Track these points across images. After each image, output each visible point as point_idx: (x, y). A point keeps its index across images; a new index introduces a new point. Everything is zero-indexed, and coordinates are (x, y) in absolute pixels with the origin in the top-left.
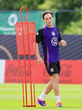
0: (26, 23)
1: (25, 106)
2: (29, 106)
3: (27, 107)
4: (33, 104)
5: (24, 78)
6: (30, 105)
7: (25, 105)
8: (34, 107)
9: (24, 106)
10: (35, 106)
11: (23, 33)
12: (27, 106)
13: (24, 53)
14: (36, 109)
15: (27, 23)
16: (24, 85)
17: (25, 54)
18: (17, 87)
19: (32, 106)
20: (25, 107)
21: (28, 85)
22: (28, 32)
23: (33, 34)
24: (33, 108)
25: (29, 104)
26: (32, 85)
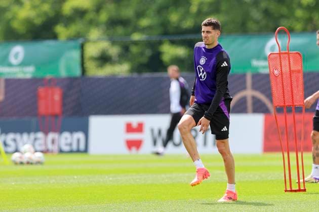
0: (285, 53)
1: (288, 191)
2: (295, 191)
3: (291, 193)
4: (302, 188)
5: (284, 143)
6: (297, 188)
7: (288, 189)
8: (304, 192)
9: (286, 191)
10: (305, 190)
11: (281, 70)
12: (291, 191)
13: (284, 103)
14: (306, 195)
15: (288, 53)
16: (286, 155)
17: (287, 104)
19: (300, 190)
20: (287, 193)
21: (293, 155)
22: (290, 68)
23: (299, 71)
24: (301, 193)
25: (295, 187)
26: (300, 155)
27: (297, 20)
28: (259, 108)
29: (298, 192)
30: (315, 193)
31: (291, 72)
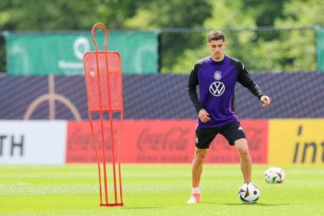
1: (104, 205)
2: (112, 205)
3: (107, 207)
4: (119, 202)
6: (114, 202)
7: (104, 203)
8: (121, 207)
9: (101, 205)
10: (122, 204)
11: (98, 72)
12: (107, 205)
14: (124, 210)
16: (102, 166)
17: (103, 109)
18: (89, 171)
19: (116, 204)
20: (102, 207)
21: (109, 166)
22: (107, 70)
23: (117, 73)
24: (118, 208)
25: (111, 201)
26: (117, 166)
27: (100, 17)
28: (62, 113)
29: (115, 207)
30: (134, 208)
31: (108, 74)
